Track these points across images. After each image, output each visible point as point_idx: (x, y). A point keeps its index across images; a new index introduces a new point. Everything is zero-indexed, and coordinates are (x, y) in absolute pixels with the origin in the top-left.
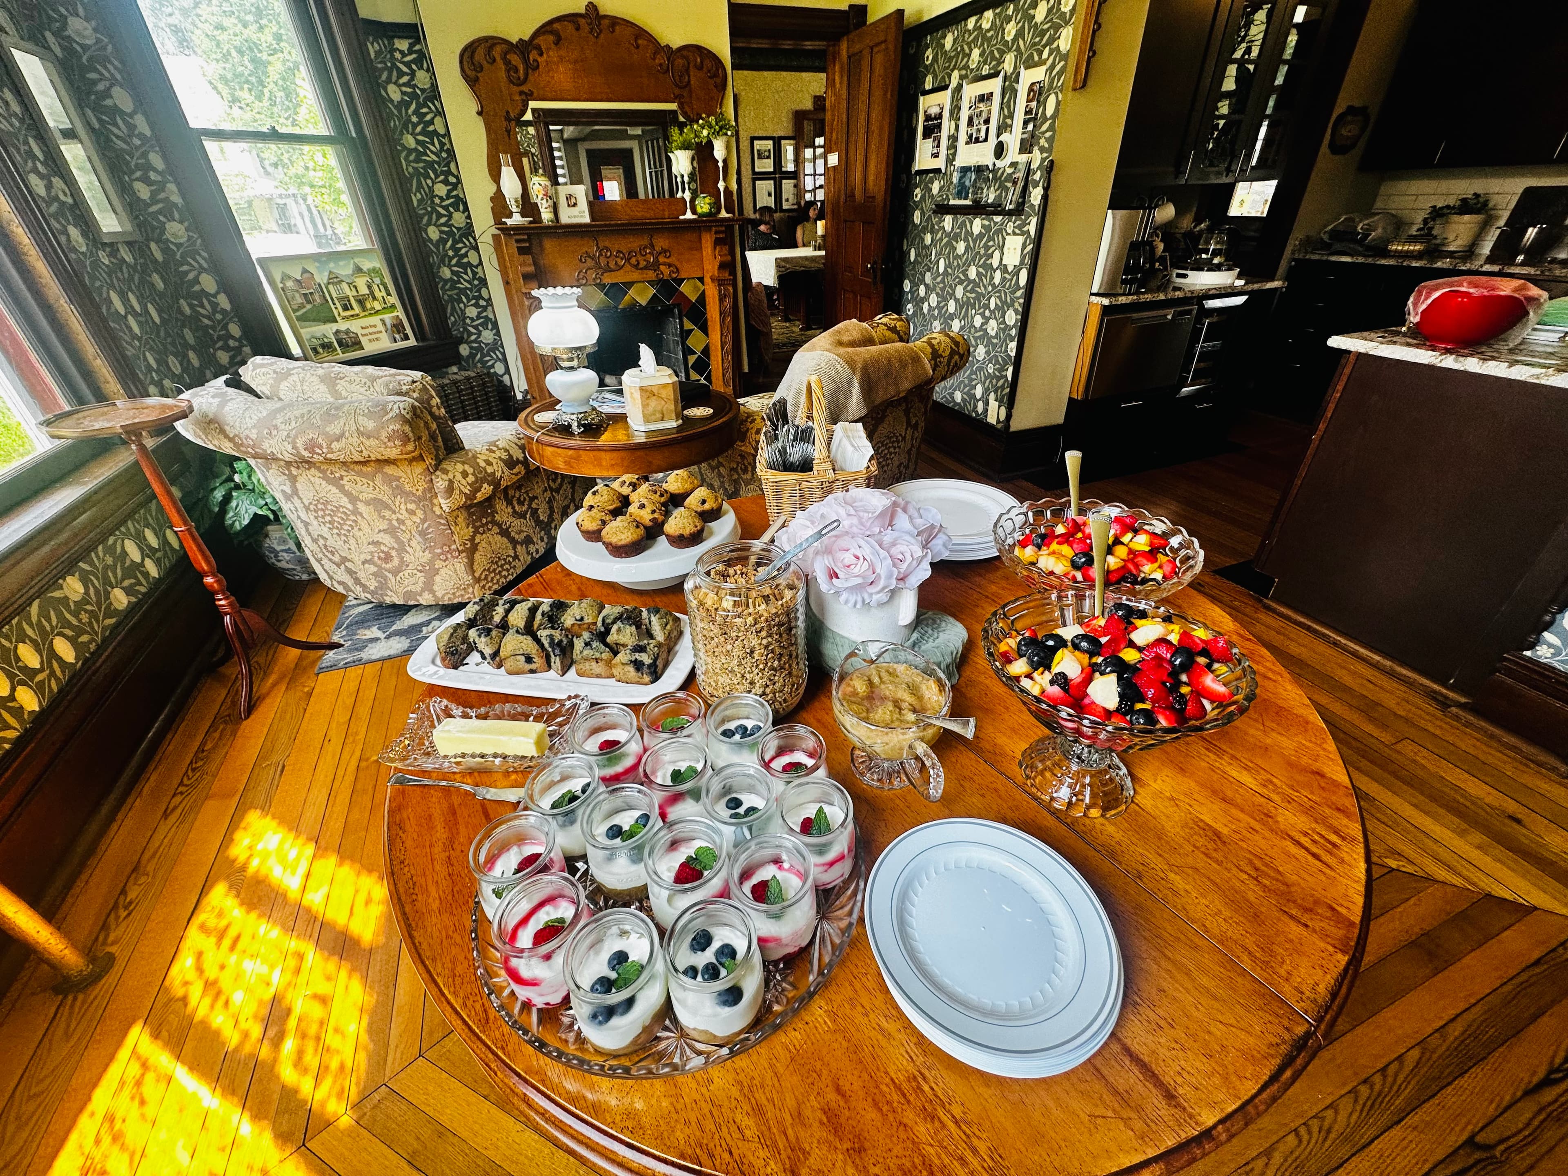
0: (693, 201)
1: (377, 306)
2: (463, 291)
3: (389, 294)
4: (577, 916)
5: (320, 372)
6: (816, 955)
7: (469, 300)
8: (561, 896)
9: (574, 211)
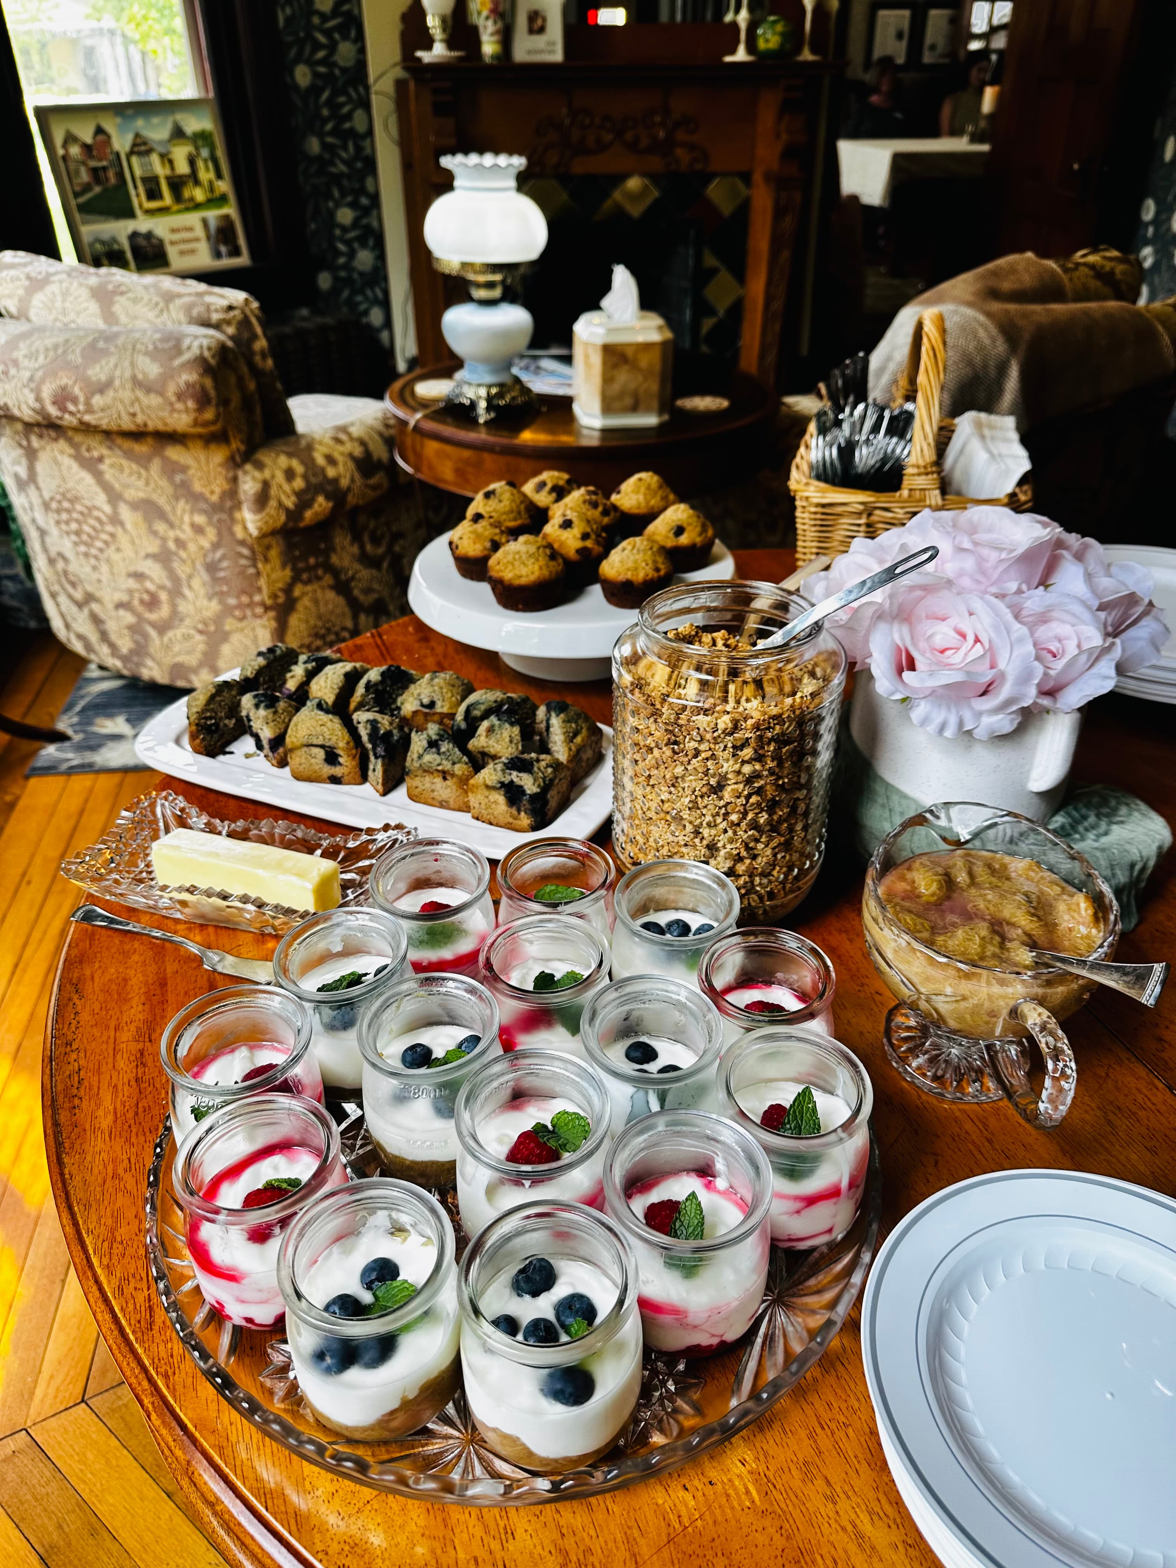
0: (752, 27)
1: (199, 195)
2: (336, 179)
3: (219, 176)
4: (319, 1177)
5: (93, 281)
6: (752, 1365)
7: (343, 195)
8: (302, 1144)
9: (539, 41)
